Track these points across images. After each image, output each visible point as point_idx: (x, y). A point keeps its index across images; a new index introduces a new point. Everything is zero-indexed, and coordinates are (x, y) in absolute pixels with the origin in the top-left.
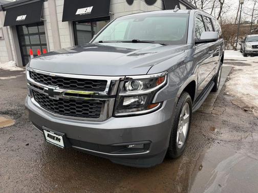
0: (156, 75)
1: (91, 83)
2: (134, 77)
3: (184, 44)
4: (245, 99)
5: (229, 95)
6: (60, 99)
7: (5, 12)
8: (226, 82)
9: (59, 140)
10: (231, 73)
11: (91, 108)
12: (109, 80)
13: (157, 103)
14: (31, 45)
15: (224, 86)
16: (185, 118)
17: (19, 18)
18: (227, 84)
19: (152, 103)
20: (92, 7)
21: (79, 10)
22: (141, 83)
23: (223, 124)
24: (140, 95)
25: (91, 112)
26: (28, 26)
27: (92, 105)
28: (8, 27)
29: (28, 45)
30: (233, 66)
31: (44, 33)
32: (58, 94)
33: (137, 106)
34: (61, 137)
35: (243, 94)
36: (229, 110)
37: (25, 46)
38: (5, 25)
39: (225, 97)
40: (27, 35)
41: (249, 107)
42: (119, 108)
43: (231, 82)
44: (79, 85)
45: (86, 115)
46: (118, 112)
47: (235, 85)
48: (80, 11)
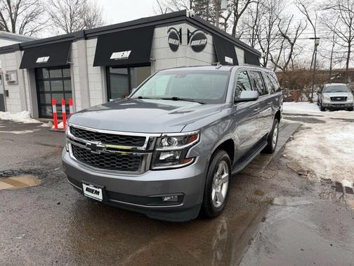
0: (190, 133)
1: (131, 139)
2: (168, 135)
3: (222, 103)
4: (303, 162)
5: (286, 158)
6: (102, 154)
7: (23, 52)
8: (287, 142)
9: (98, 193)
10: (296, 132)
11: (130, 162)
12: (148, 136)
13: (190, 158)
14: (51, 92)
15: (284, 147)
16: (223, 177)
17: (40, 60)
18: (288, 144)
19: (185, 158)
20: (130, 52)
21: (114, 54)
22: (176, 139)
23: (271, 187)
24: (175, 151)
25: (130, 166)
26: (49, 68)
27: (131, 159)
28: (25, 70)
29: (48, 92)
30: (302, 123)
31: (70, 78)
32: (101, 148)
33: (173, 160)
34: (100, 190)
35: (302, 157)
36: (281, 174)
37: (44, 92)
38: (21, 67)
39: (282, 159)
40: (47, 80)
41: (304, 171)
42: (156, 162)
43: (293, 143)
44: (120, 140)
45: (125, 169)
46: (156, 166)
47: (296, 145)
48: (116, 56)
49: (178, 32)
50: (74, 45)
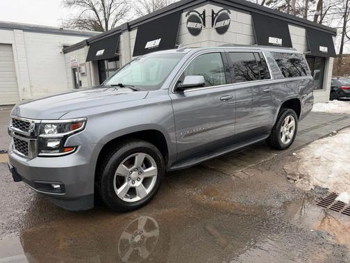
2: (46, 121)
3: (158, 89)
4: (306, 164)
5: (295, 157)
7: (89, 47)
8: (321, 138)
12: (31, 122)
13: (72, 147)
15: (308, 144)
16: (147, 170)
17: (98, 53)
18: (317, 141)
19: (63, 147)
20: (160, 40)
21: (148, 43)
22: (54, 126)
28: (91, 62)
35: (313, 157)
38: (87, 60)
40: (107, 71)
41: (296, 175)
44: (21, 125)
46: (41, 152)
49: (200, 15)
50: (122, 36)
